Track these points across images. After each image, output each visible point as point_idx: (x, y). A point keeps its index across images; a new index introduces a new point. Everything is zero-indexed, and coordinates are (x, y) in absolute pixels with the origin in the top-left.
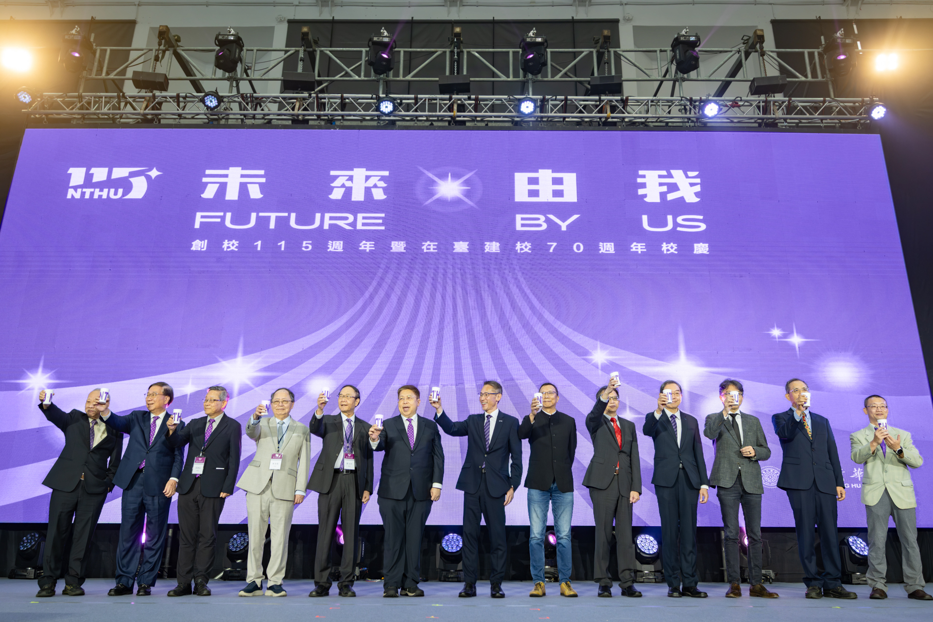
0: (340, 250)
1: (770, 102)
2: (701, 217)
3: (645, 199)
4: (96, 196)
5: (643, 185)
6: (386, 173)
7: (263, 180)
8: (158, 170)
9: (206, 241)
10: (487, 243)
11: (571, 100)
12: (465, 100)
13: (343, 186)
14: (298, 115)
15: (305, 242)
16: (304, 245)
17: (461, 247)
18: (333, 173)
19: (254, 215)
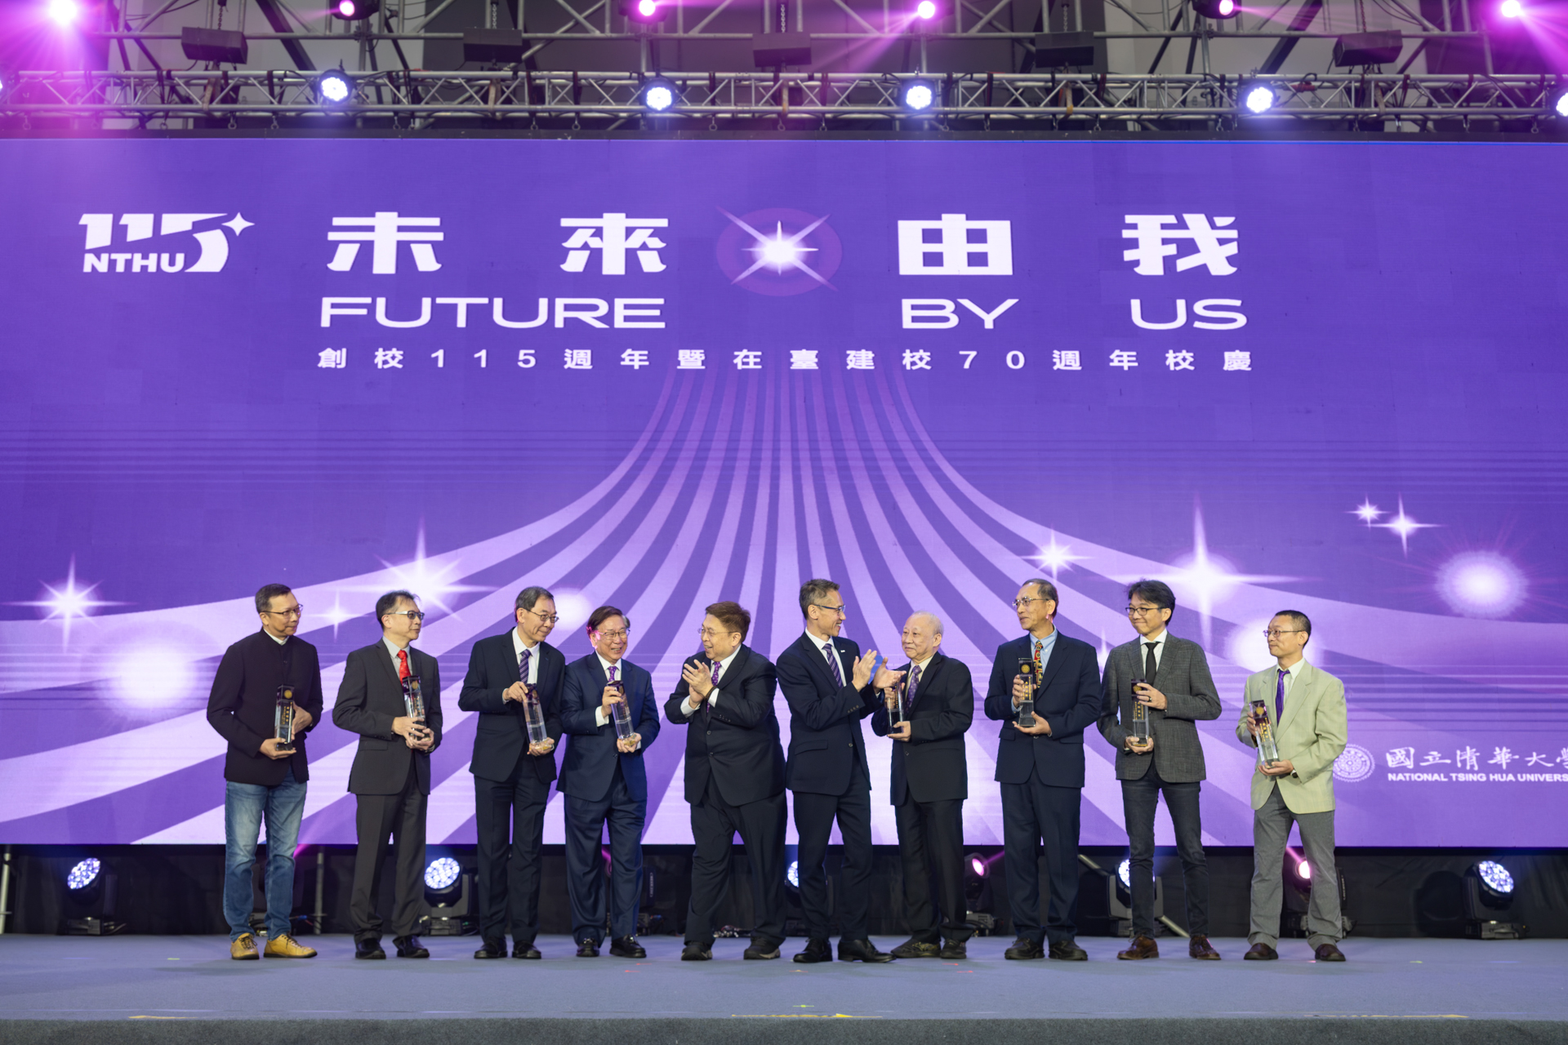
0: (587, 365)
1: (1369, 82)
2: (1238, 303)
3: (1137, 270)
4: (136, 268)
5: (1133, 244)
6: (663, 223)
7: (439, 236)
8: (245, 217)
9: (344, 350)
10: (852, 353)
11: (1000, 80)
12: (803, 80)
13: (585, 247)
14: (494, 112)
15: (522, 352)
16: (521, 357)
17: (804, 359)
18: (566, 222)
19: (426, 303)
